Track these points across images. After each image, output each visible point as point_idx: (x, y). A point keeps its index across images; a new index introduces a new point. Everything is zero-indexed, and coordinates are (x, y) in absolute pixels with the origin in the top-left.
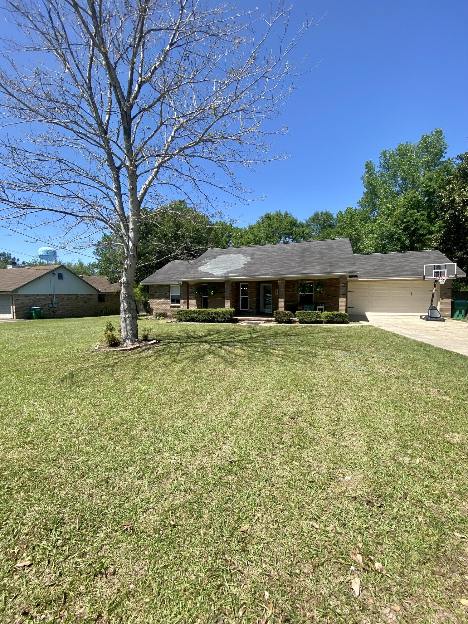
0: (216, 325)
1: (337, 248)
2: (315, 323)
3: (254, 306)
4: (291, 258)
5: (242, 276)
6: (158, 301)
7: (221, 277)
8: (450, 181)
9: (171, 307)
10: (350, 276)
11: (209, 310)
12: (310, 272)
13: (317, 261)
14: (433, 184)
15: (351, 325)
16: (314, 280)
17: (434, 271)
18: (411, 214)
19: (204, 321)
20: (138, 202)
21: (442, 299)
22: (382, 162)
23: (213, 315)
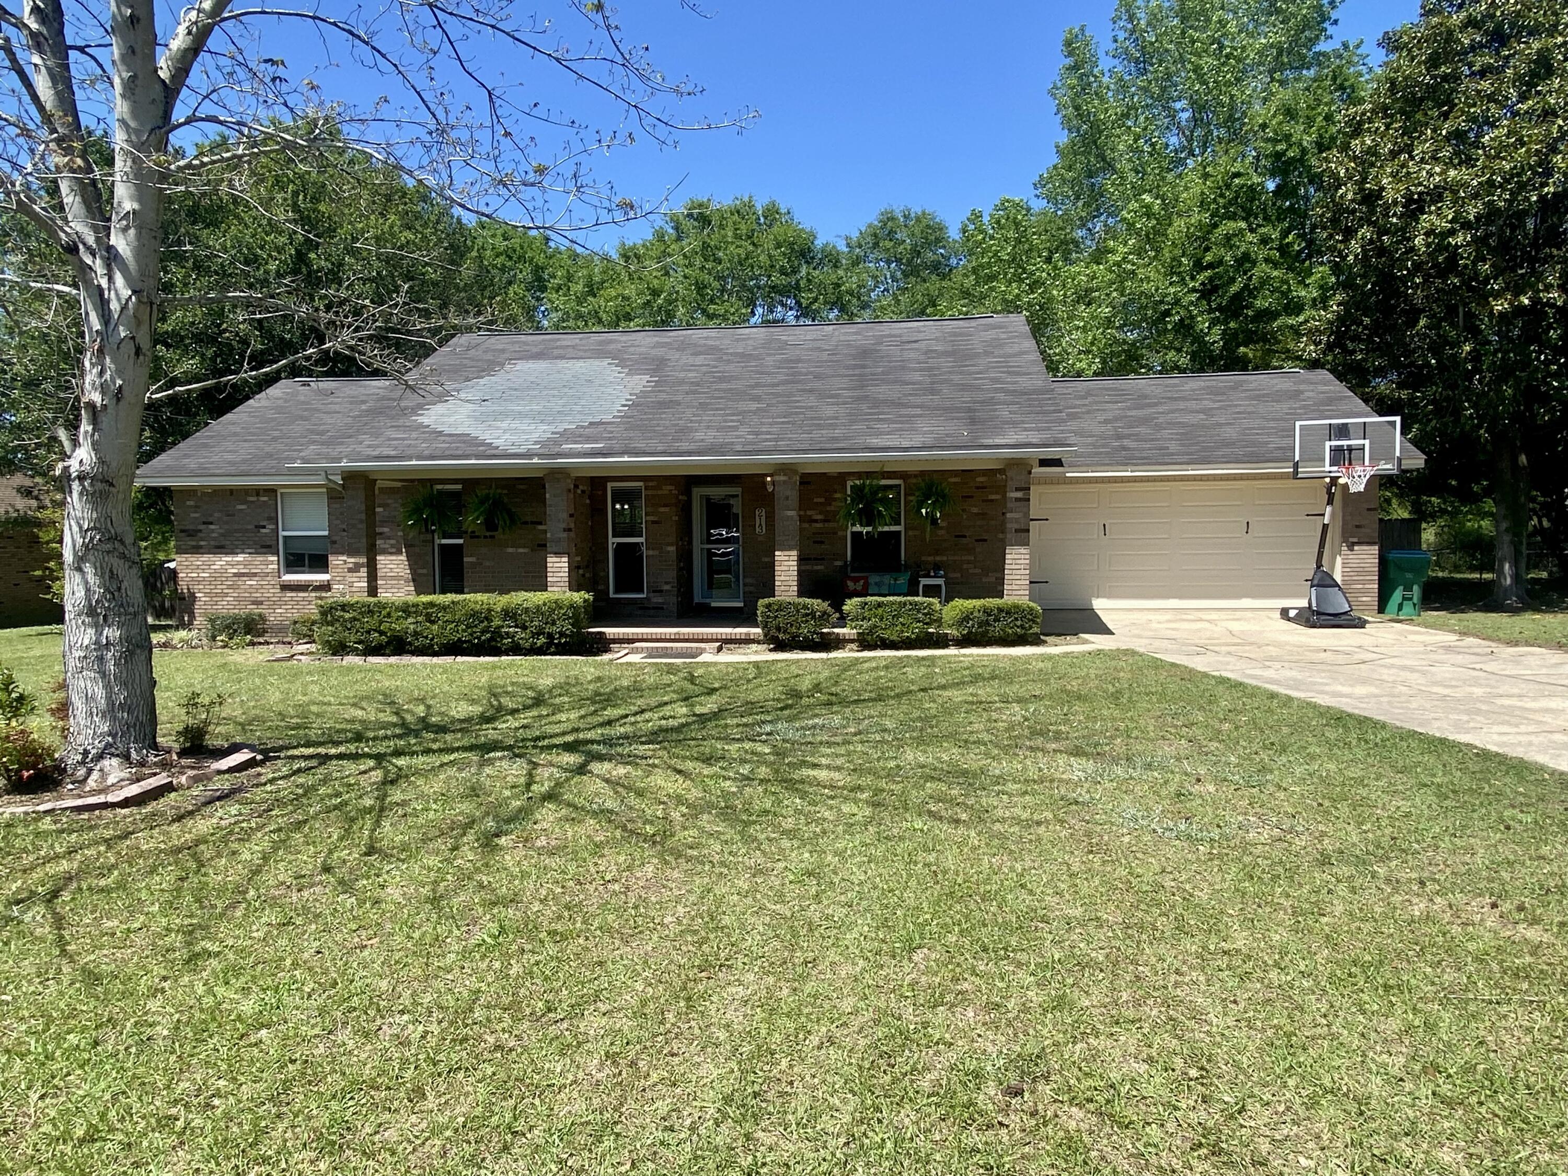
0: (511, 665)
1: (987, 353)
2: (922, 647)
3: (668, 579)
4: (818, 385)
5: (622, 454)
6: (221, 561)
7: (529, 455)
8: (1360, 123)
9: (286, 587)
10: (1044, 463)
11: (477, 599)
12: (896, 443)
13: (919, 400)
14: (1297, 130)
15: (1056, 648)
16: (903, 475)
17: (1328, 444)
18: (1228, 238)
19: (454, 649)
20: (158, 87)
21: (1351, 547)
22: (1121, 38)
23: (496, 622)
